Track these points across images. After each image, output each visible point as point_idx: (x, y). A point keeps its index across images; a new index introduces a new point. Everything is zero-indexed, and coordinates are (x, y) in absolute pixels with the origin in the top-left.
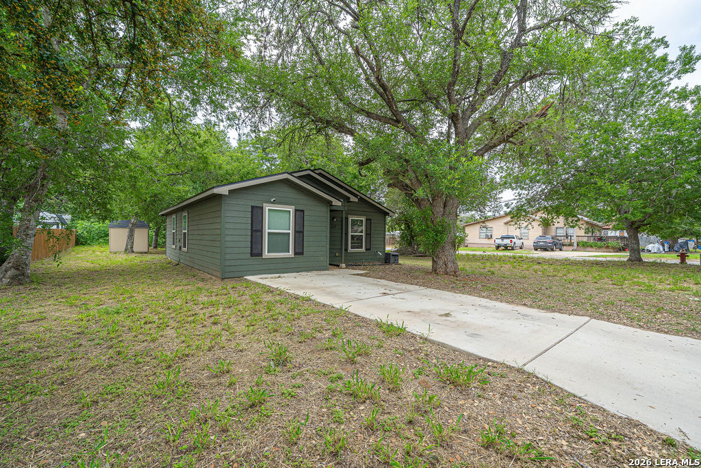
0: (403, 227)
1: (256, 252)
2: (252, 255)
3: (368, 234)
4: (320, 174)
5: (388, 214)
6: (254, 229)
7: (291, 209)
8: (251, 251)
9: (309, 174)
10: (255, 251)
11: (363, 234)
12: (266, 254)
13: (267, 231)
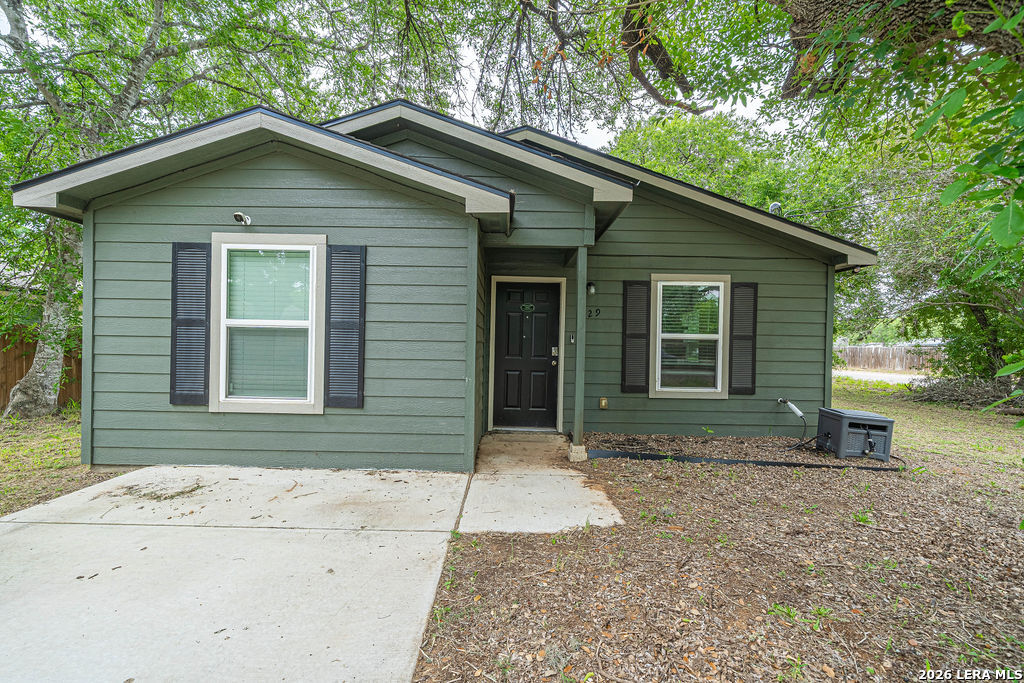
0: (958, 322)
1: (188, 392)
2: (177, 399)
3: (745, 339)
4: (528, 145)
5: (843, 257)
6: (181, 316)
7: (315, 246)
8: (173, 387)
9: (400, 119)
10: (184, 389)
11: (721, 337)
12: (220, 399)
13: (221, 323)
